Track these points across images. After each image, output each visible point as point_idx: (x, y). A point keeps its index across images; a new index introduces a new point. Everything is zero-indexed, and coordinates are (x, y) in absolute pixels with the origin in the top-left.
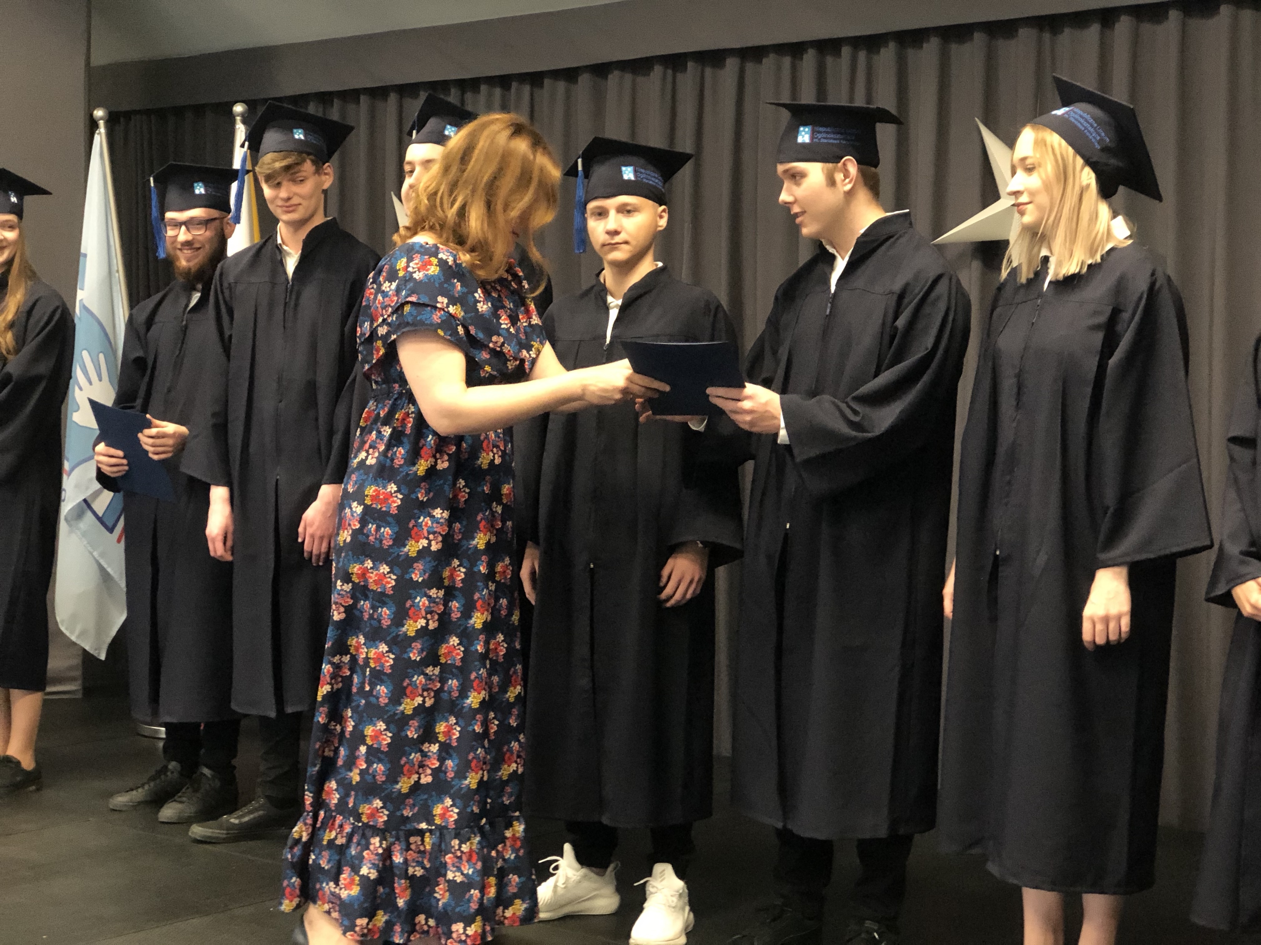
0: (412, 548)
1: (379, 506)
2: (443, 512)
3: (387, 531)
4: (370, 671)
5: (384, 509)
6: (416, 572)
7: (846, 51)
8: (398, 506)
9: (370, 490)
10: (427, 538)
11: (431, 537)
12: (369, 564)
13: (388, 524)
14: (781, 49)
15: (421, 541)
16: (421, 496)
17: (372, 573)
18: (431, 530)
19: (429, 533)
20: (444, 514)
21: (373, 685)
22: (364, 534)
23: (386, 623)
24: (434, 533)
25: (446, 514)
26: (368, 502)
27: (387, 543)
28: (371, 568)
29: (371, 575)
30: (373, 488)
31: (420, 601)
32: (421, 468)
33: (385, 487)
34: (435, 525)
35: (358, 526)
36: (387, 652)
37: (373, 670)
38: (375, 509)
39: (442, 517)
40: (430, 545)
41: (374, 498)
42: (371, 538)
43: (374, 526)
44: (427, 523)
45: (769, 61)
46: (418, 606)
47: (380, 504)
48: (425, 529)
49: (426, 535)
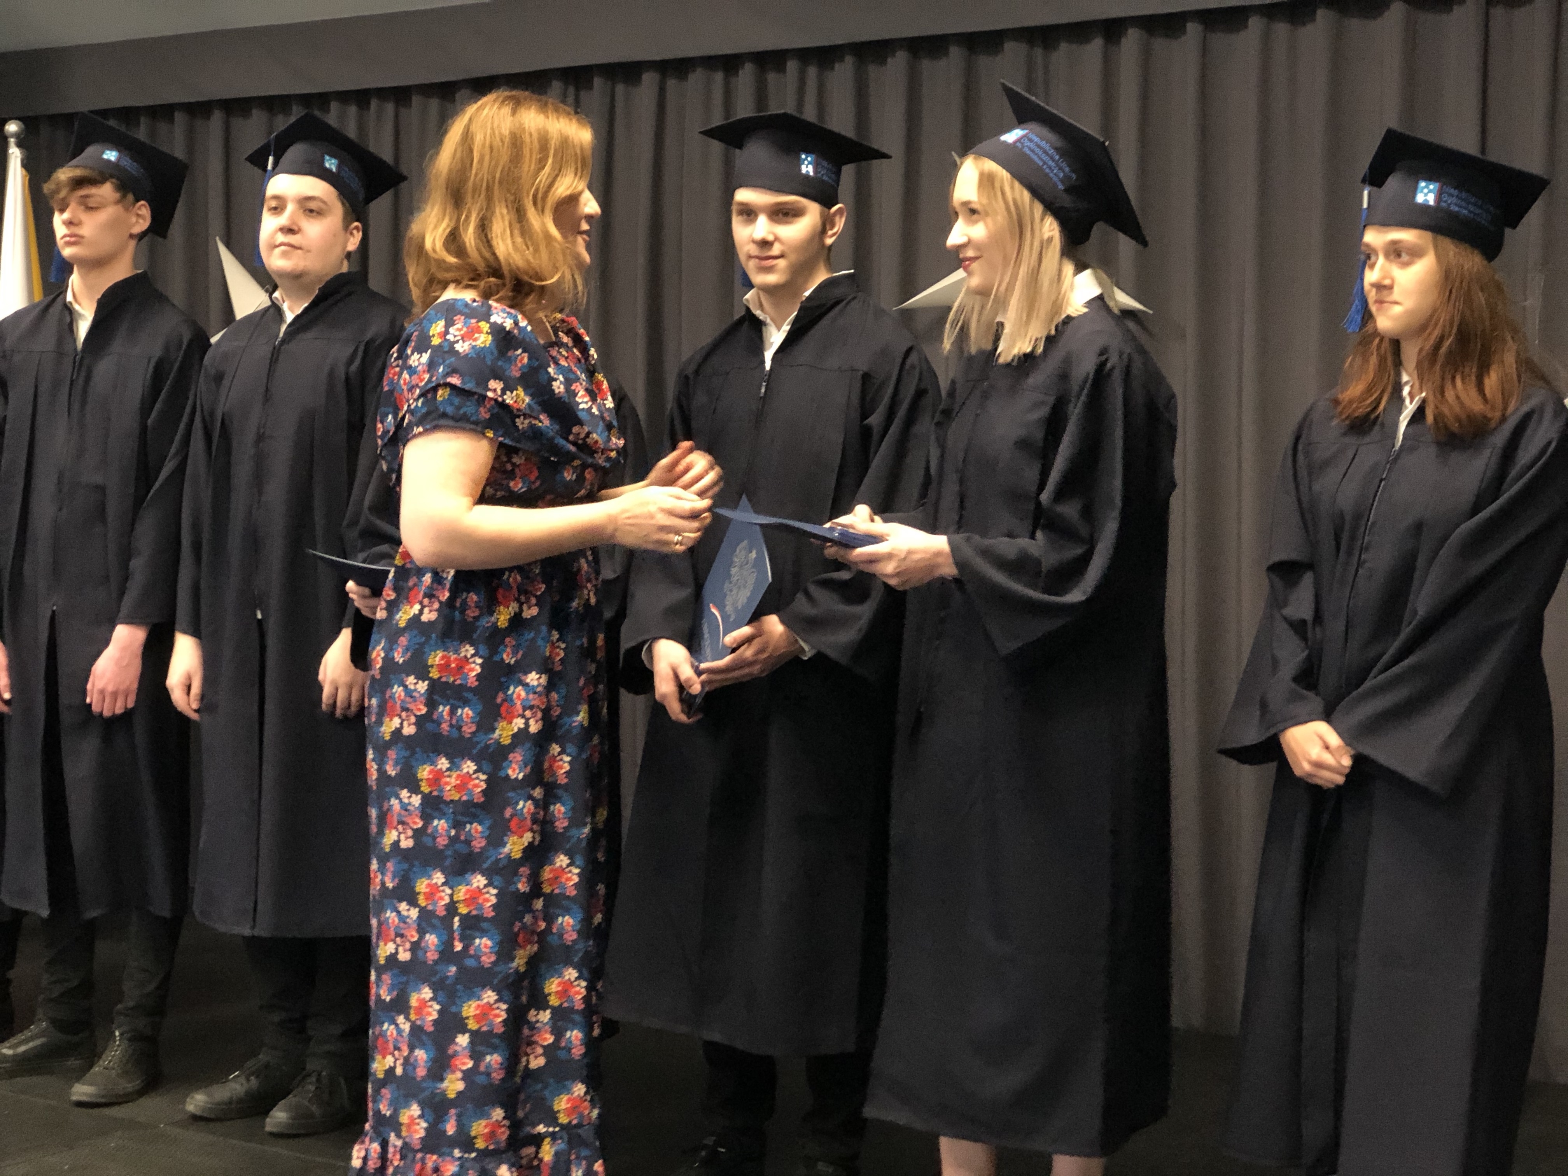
0: (504, 732)
1: (452, 679)
2: (540, 678)
3: (466, 713)
4: (460, 920)
5: (458, 682)
6: (514, 765)
7: (792, 66)
8: (478, 675)
9: (436, 658)
10: (523, 716)
11: (528, 713)
12: (443, 763)
13: (466, 703)
14: (710, 62)
15: (515, 721)
16: (508, 657)
17: (449, 776)
18: (528, 704)
19: (525, 709)
20: (541, 681)
21: (467, 940)
22: (433, 721)
23: (479, 844)
24: (531, 708)
25: (544, 680)
26: (434, 674)
27: (468, 729)
28: (448, 769)
29: (448, 779)
30: (440, 654)
31: (524, 807)
32: (502, 618)
33: (457, 651)
34: (531, 696)
35: (424, 710)
36: (486, 886)
37: (464, 919)
38: (447, 683)
39: (539, 685)
40: (527, 724)
41: (444, 667)
42: (445, 726)
43: (448, 708)
44: (519, 695)
45: (697, 77)
46: (522, 814)
47: (453, 676)
48: (519, 703)
49: (521, 712)
